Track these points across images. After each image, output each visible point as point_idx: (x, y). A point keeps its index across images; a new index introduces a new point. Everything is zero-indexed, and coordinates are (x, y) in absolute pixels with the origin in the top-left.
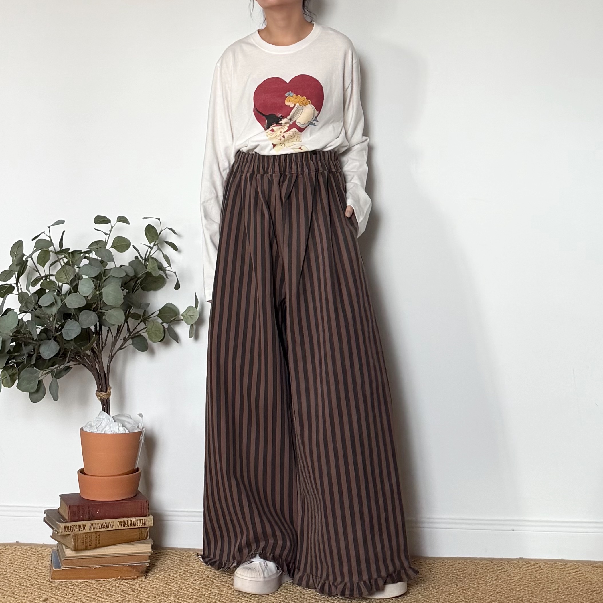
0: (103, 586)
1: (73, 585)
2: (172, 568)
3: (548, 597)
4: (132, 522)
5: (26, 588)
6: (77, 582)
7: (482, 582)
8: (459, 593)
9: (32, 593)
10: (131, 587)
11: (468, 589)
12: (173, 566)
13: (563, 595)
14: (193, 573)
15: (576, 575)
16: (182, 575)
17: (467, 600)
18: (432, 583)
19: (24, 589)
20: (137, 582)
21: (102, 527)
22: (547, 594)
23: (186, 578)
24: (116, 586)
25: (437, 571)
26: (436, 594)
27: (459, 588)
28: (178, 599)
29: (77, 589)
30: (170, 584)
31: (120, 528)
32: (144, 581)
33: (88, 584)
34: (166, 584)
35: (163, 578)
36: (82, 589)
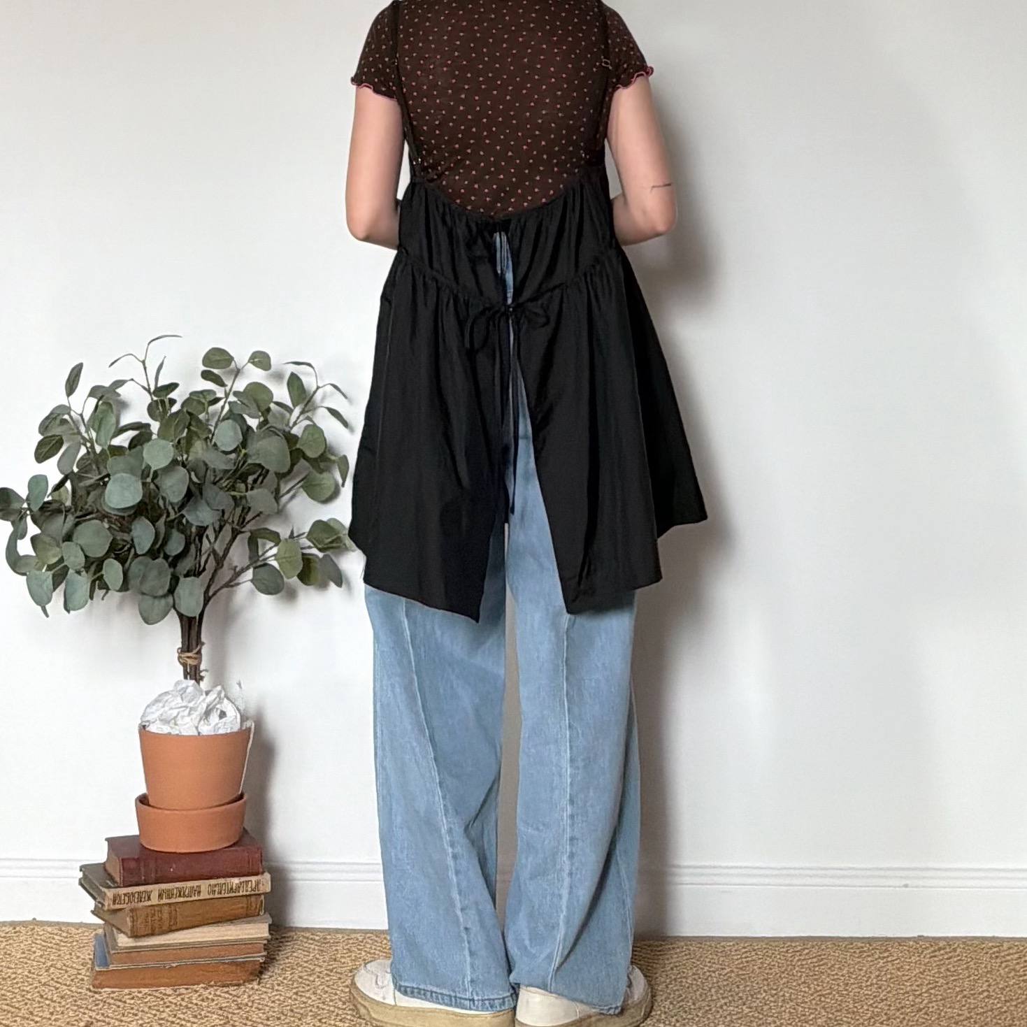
0: (186, 1000)
1: (133, 998)
2: (305, 965)
3: (972, 1007)
4: (234, 885)
5: (53, 1004)
6: (140, 992)
7: (852, 981)
8: (814, 1002)
9: (62, 1013)
10: (234, 1001)
11: (829, 994)
12: (306, 962)
13: (998, 1003)
14: (341, 974)
15: (1018, 963)
16: (323, 978)
17: (830, 1016)
18: (764, 985)
19: (49, 1005)
20: (245, 991)
21: (180, 896)
22: (969, 1001)
23: (331, 983)
24: (207, 998)
25: (772, 963)
26: (772, 1004)
27: (814, 993)
28: (320, 1021)
29: (141, 1005)
30: (303, 994)
31: (211, 896)
32: (257, 990)
33: (160, 996)
34: (296, 993)
35: (290, 983)
36: (149, 1004)
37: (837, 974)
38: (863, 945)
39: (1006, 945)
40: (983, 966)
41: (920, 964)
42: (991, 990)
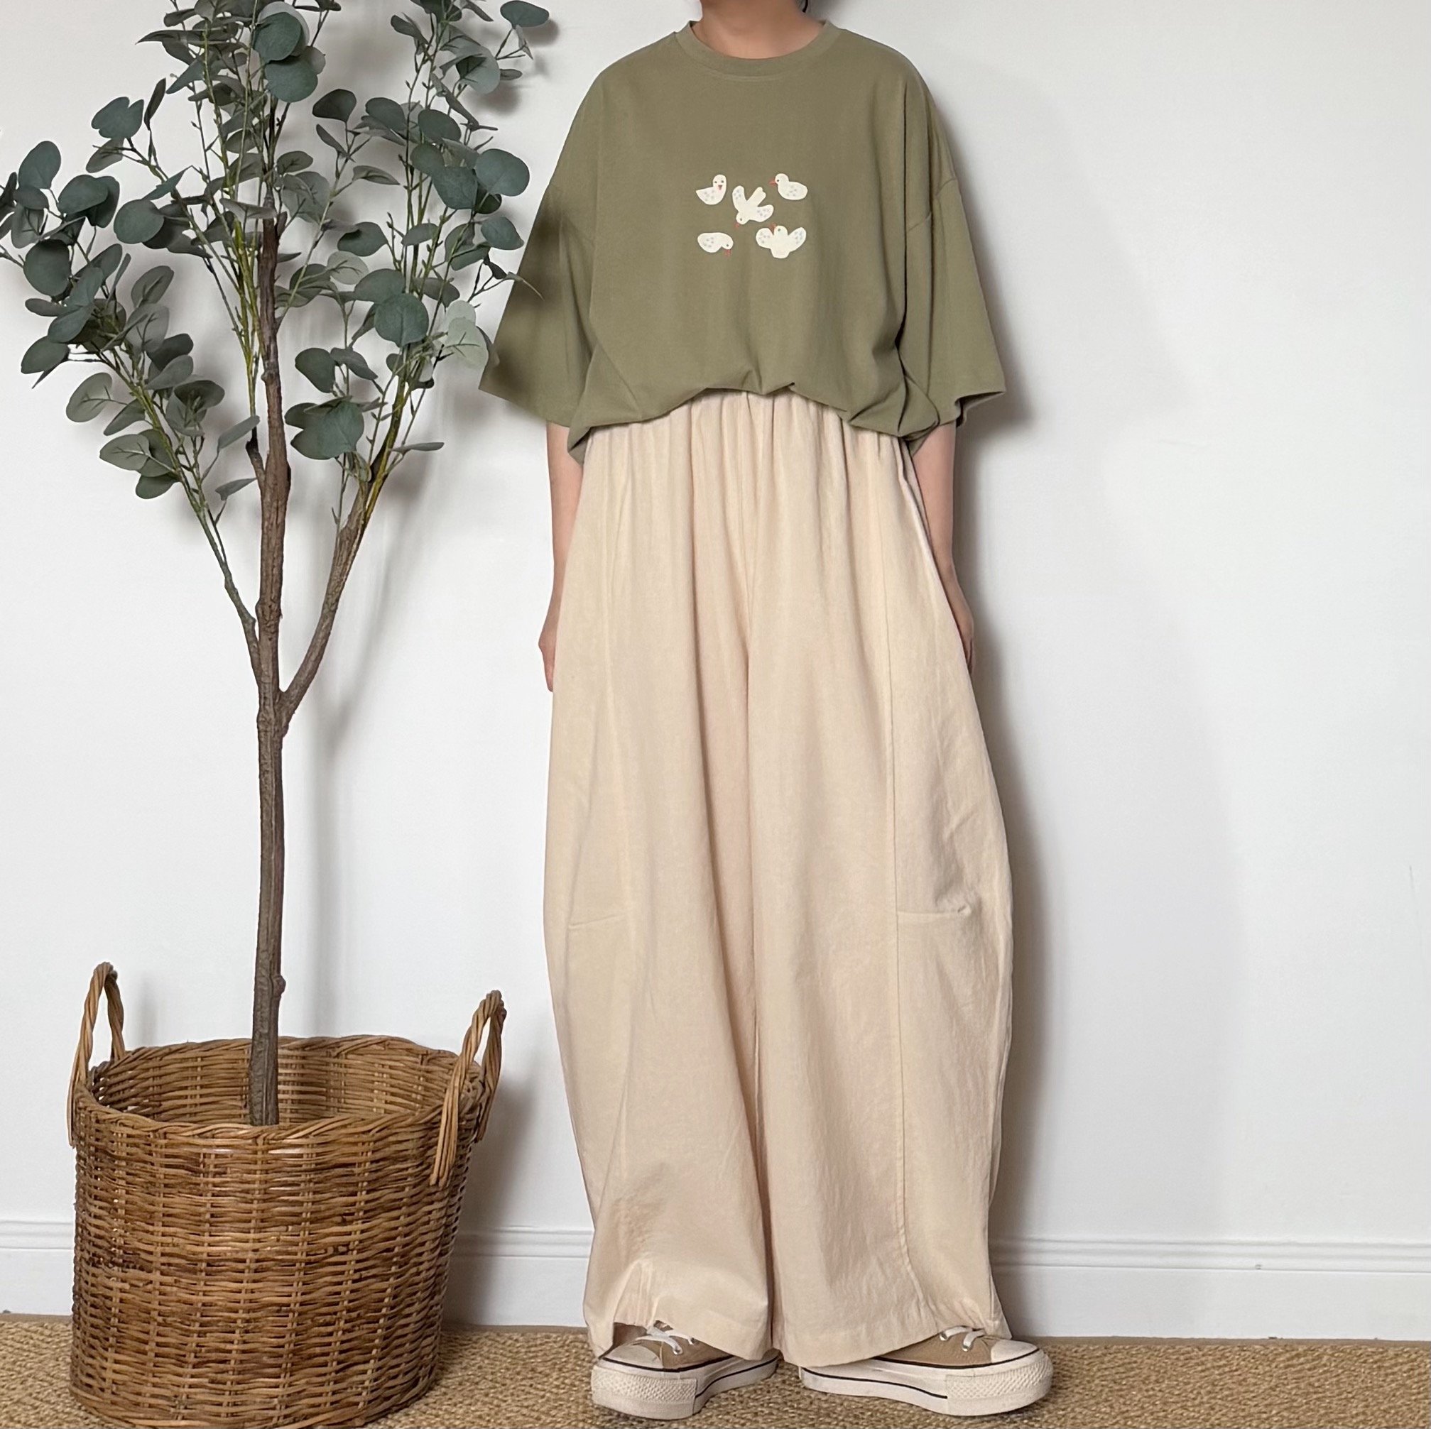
7: (1174, 1399)
15: (1410, 1377)
37: (1153, 1389)
38: (1189, 1349)
39: (1391, 1353)
40: (1360, 1380)
41: (1271, 1376)
42: (1369, 1413)
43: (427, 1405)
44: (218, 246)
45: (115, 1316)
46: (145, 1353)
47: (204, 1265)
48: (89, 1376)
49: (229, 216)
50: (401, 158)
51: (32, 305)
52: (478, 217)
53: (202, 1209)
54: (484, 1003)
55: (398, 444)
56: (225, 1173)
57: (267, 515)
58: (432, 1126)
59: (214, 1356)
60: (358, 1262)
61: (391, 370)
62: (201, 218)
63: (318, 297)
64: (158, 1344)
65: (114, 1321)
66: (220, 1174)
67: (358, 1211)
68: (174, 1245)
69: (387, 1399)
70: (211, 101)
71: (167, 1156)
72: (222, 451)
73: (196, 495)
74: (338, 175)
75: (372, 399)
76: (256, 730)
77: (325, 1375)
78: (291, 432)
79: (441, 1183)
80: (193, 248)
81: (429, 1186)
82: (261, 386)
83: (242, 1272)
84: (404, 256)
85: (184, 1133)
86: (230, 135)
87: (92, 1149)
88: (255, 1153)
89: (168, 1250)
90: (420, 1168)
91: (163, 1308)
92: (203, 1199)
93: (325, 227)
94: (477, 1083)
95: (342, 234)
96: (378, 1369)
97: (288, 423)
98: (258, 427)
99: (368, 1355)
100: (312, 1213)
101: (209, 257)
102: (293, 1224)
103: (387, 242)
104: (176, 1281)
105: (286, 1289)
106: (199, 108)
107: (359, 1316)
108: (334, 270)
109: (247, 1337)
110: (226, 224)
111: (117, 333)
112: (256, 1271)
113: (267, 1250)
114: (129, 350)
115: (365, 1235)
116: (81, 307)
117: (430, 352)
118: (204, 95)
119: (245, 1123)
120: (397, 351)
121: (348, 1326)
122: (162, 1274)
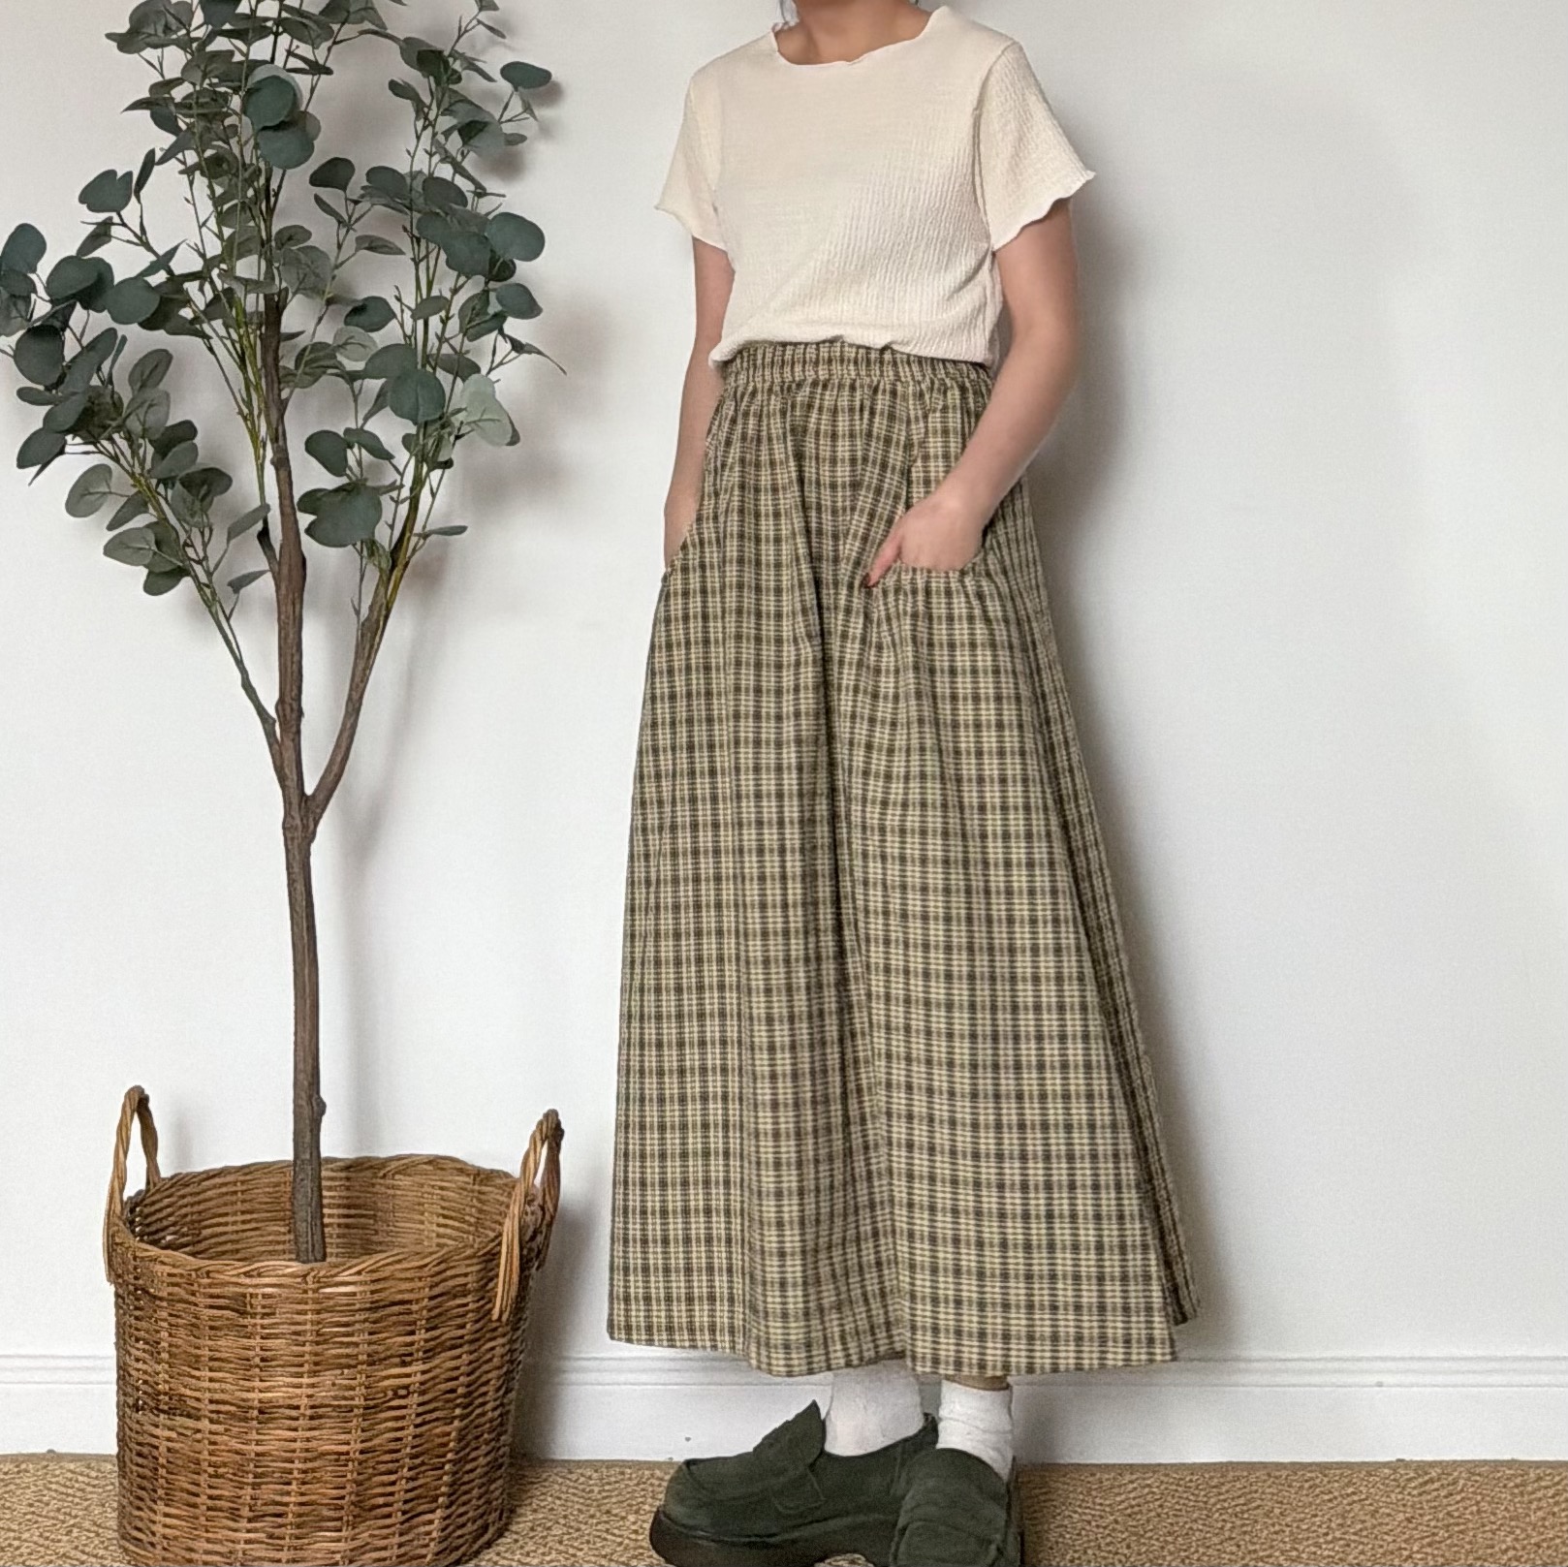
39: (1532, 1474)
41: (1405, 1504)
42: (1519, 1547)
43: (498, 1554)
44: (218, 324)
45: (163, 1466)
46: (195, 1506)
47: (256, 1413)
48: (139, 1530)
49: (229, 292)
50: (405, 229)
51: (24, 394)
52: (492, 285)
53: (251, 1353)
54: (540, 1123)
55: (418, 528)
56: (274, 1314)
57: (283, 609)
58: (492, 1257)
59: (272, 1509)
60: (419, 1405)
61: (407, 448)
62: (199, 296)
63: (324, 378)
64: (210, 1497)
65: (162, 1472)
66: (268, 1315)
67: (418, 1350)
68: (222, 1391)
69: (457, 1548)
70: (203, 174)
71: (212, 1296)
72: (233, 542)
73: (208, 591)
74: (340, 246)
75: (387, 482)
76: (282, 838)
77: (388, 1527)
78: (305, 520)
79: (505, 1318)
80: (192, 328)
81: (490, 1321)
82: (270, 472)
83: (297, 1419)
84: (414, 330)
85: (230, 1272)
86: (226, 207)
87: (131, 1288)
88: (305, 1292)
89: (217, 1396)
90: (482, 1303)
91: (214, 1459)
92: (252, 1342)
93: (329, 302)
94: (535, 1207)
95: (350, 308)
96: (445, 1519)
97: (301, 510)
98: (269, 515)
99: (434, 1505)
100: (369, 1355)
101: (209, 338)
102: (349, 1367)
103: (394, 316)
104: (226, 1430)
105: (342, 1437)
106: (191, 183)
107: (423, 1464)
108: (339, 346)
109: (304, 1488)
110: (224, 300)
111: (113, 419)
112: (312, 1418)
113: (323, 1395)
114: (129, 438)
115: (427, 1376)
116: (74, 394)
117: (448, 430)
118: (196, 167)
119: (290, 1260)
120: (413, 430)
121: (412, 1473)
122: (212, 1421)
